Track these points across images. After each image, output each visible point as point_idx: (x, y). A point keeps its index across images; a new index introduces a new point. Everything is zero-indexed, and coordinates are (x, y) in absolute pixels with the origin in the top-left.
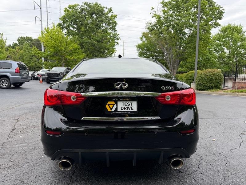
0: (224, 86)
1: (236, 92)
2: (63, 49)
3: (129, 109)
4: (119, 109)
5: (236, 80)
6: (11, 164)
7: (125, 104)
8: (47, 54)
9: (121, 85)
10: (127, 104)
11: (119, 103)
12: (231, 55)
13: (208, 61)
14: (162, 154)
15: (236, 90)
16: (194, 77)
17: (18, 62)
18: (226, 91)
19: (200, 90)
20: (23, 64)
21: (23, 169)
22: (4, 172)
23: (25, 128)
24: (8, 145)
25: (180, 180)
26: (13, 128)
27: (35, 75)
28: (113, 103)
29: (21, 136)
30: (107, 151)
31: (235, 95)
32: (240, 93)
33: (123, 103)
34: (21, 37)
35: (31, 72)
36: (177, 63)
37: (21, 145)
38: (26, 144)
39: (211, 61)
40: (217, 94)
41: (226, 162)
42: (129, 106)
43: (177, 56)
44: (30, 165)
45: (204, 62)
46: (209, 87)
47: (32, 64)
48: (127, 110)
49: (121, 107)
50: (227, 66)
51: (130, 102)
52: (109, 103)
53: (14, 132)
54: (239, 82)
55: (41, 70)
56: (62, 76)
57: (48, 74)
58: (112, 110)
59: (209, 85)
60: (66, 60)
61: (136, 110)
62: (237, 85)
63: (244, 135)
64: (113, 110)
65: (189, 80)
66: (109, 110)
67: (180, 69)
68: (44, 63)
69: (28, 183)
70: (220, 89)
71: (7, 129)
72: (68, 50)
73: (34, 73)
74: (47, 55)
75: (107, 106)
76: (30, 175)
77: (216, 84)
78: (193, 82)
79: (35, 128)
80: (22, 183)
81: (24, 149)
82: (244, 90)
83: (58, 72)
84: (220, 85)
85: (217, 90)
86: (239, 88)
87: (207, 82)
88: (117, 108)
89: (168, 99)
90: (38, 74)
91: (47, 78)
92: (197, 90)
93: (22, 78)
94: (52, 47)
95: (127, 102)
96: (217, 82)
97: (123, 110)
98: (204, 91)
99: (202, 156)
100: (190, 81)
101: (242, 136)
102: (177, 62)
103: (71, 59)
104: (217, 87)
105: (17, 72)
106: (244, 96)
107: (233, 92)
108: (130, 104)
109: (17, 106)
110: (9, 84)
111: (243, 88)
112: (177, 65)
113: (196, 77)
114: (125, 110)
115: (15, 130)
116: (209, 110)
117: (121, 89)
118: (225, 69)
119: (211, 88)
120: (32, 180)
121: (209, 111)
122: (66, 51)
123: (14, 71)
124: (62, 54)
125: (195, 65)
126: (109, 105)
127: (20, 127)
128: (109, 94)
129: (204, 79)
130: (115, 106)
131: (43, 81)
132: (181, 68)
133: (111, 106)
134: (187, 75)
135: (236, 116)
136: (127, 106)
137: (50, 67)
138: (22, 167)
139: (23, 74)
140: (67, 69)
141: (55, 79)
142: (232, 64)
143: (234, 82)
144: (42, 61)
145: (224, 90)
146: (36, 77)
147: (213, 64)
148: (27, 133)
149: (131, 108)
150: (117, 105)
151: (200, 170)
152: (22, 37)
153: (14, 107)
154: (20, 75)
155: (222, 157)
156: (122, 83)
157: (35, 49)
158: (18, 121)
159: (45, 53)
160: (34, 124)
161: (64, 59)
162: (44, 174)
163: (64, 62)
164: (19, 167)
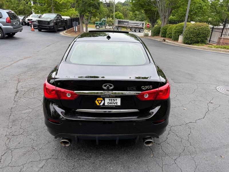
0: (210, 41)
1: (220, 47)
3: (114, 104)
4: (106, 104)
5: (223, 35)
6: (22, 131)
7: (111, 100)
9: (108, 86)
10: (113, 100)
11: (106, 99)
12: (224, 3)
13: (200, 9)
14: (138, 137)
15: (220, 46)
16: (182, 30)
17: (8, 11)
18: (211, 46)
19: (186, 43)
20: (13, 12)
21: (32, 137)
22: (18, 139)
23: (26, 90)
24: (15, 110)
25: (151, 149)
26: (16, 91)
27: (26, 20)
28: (102, 99)
29: (25, 100)
30: (97, 136)
31: (218, 51)
32: (223, 49)
33: (109, 99)
35: (21, 17)
36: (168, 13)
37: (26, 111)
38: (30, 110)
39: (203, 10)
40: (201, 49)
41: (189, 133)
42: (114, 102)
43: (169, 5)
44: (37, 133)
45: (196, 10)
46: (195, 41)
47: (21, 7)
48: (112, 105)
49: (108, 103)
50: (218, 15)
51: (115, 99)
52: (98, 99)
53: (17, 95)
54: (224, 38)
55: (31, 15)
56: (53, 24)
57: (39, 22)
58: (100, 105)
59: (195, 39)
60: (56, 4)
61: (120, 105)
62: (221, 41)
63: (211, 104)
64: (102, 104)
65: (177, 32)
66: (98, 104)
67: (171, 16)
68: (33, 6)
69: (38, 150)
70: (205, 44)
71: (11, 92)
73: (24, 18)
75: (96, 102)
76: (38, 143)
77: (203, 39)
78: (181, 34)
79: (35, 91)
80: (34, 150)
81: (30, 116)
82: (227, 46)
83: (49, 20)
84: (206, 39)
85: (202, 44)
86: (223, 44)
87: (194, 36)
88: (104, 103)
89: (146, 96)
90: (28, 20)
91: (39, 26)
92: (183, 43)
93: (14, 28)
95: (113, 99)
96: (204, 37)
97: (110, 105)
98: (190, 44)
99: (171, 126)
100: (179, 34)
101: (210, 105)
102: (169, 11)
103: (60, 3)
104: (203, 41)
105: (8, 22)
106: (226, 52)
107: (217, 48)
108: (115, 100)
109: (15, 63)
110: (3, 35)
111: (227, 44)
112: (168, 14)
113: (185, 30)
114: (111, 105)
115: (18, 93)
116: (189, 72)
117: (108, 90)
118: (215, 18)
119: (197, 42)
120: (40, 147)
121: (189, 74)
123: (5, 20)
125: (186, 13)
126: (98, 101)
127: (22, 90)
128: (97, 93)
129: (192, 32)
130: (103, 102)
131: (35, 28)
132: (173, 16)
133: (100, 102)
134: (176, 27)
135: (211, 80)
136: (112, 102)
137: (39, 12)
138: (31, 135)
139: (14, 24)
140: (57, 15)
141: (46, 27)
142: (224, 13)
143: (219, 38)
144: (30, 4)
145: (209, 44)
146: (27, 22)
147: (205, 13)
148: (29, 97)
149: (116, 103)
150: (104, 101)
151: (168, 140)
153: (12, 64)
154: (12, 25)
155: (187, 127)
156: (109, 85)
158: (19, 82)
160: (34, 86)
161: (53, 3)
162: (49, 142)
163: (53, 6)
164: (29, 134)
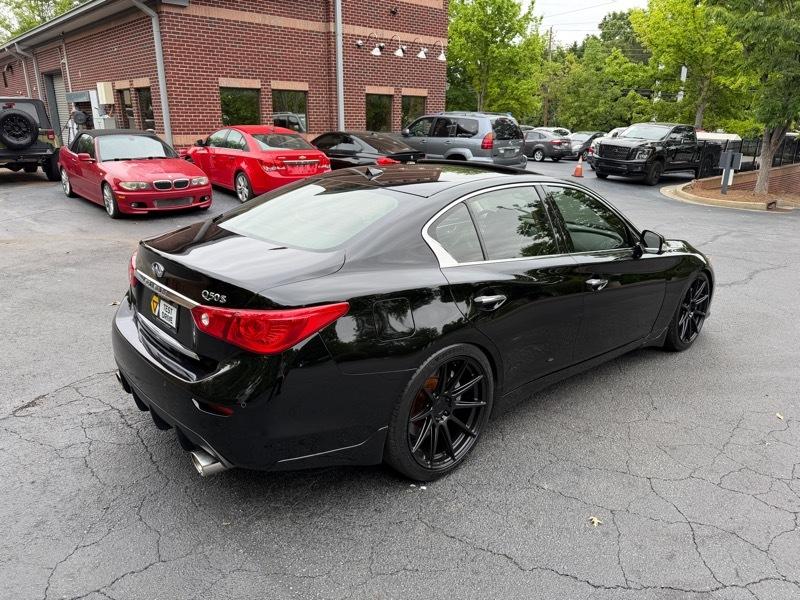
2: (709, 50)
8: (652, 72)
9: (156, 267)
11: (161, 302)
34: (611, 13)
42: (169, 315)
48: (167, 322)
49: (162, 313)
51: (171, 307)
56: (645, 157)
57: (603, 148)
58: (155, 313)
61: (175, 327)
66: (153, 311)
72: (729, 52)
74: (651, 76)
75: (152, 304)
88: (159, 312)
91: (600, 162)
94: (669, 46)
95: (168, 305)
97: (164, 319)
105: (487, 148)
108: (171, 311)
122: (722, 56)
123: (481, 144)
124: (702, 70)
126: (153, 302)
130: (158, 307)
133: (155, 306)
139: (502, 151)
141: (619, 165)
149: (171, 320)
150: (160, 306)
152: (615, 14)
154: (494, 156)
157: (616, 58)
159: (645, 71)
161: (706, 89)
163: (704, 99)
